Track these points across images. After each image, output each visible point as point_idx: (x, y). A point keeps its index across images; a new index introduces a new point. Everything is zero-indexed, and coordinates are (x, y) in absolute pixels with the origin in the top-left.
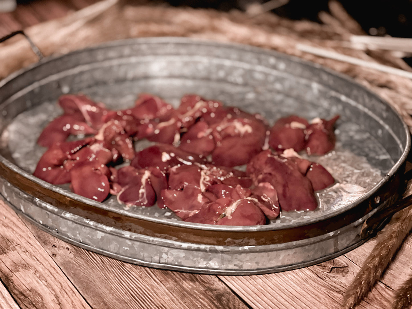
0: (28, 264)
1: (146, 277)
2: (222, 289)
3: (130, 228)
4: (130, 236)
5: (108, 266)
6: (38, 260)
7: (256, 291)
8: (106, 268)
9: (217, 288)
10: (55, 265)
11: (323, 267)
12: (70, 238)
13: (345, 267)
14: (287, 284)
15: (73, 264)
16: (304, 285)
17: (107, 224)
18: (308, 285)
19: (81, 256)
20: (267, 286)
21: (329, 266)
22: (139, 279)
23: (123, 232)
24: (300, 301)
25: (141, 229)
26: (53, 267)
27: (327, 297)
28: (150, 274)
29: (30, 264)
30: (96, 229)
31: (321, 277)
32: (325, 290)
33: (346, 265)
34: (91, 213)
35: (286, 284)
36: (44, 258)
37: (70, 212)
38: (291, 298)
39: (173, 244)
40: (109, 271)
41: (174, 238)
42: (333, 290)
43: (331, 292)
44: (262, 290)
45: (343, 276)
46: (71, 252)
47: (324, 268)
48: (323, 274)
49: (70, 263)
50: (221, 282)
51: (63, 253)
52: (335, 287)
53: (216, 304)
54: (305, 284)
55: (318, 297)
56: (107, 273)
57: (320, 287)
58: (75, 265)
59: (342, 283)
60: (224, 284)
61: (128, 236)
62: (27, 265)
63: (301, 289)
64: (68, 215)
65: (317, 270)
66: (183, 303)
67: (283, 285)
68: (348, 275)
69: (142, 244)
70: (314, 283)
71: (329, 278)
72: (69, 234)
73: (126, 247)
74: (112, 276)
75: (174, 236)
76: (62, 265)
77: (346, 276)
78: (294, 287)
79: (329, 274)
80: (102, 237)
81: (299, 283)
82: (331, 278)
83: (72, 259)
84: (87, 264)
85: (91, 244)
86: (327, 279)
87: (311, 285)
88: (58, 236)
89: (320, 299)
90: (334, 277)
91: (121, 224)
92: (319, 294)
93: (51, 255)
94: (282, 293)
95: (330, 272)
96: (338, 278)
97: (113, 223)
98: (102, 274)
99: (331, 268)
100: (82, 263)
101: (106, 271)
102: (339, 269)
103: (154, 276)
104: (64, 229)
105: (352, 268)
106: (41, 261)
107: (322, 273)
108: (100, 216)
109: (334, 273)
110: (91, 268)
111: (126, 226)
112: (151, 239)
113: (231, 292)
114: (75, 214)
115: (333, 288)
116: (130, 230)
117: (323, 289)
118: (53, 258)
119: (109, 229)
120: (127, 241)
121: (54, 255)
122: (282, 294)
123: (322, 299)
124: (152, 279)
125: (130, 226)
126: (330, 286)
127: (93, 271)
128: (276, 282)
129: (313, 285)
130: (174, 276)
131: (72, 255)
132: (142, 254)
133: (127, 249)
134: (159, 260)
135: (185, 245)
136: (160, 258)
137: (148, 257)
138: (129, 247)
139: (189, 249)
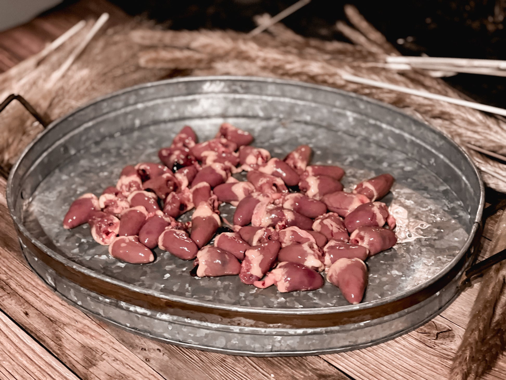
0: (124, 375)
1: (253, 372)
2: (335, 374)
3: (239, 322)
4: (240, 330)
5: (208, 364)
6: (133, 368)
7: (370, 371)
8: (208, 367)
9: (330, 374)
10: (153, 372)
11: (428, 334)
12: (167, 339)
14: (399, 359)
15: (171, 368)
16: (416, 357)
17: (212, 322)
18: (420, 357)
19: (177, 358)
20: (379, 364)
21: (434, 332)
22: (247, 375)
23: (232, 327)
24: (418, 376)
25: (252, 322)
26: (152, 374)
27: (443, 368)
28: (255, 368)
29: (126, 375)
30: (200, 327)
31: (430, 346)
32: (438, 359)
33: (450, 329)
34: (192, 313)
35: (397, 359)
36: (138, 365)
37: (166, 313)
38: (408, 373)
39: (287, 332)
40: (212, 370)
41: (288, 326)
42: (447, 359)
43: (445, 360)
44: (376, 370)
45: (451, 341)
46: (164, 354)
47: (429, 335)
48: (430, 342)
49: (168, 366)
50: (331, 367)
51: (156, 356)
52: (448, 355)
54: (416, 356)
55: (434, 368)
56: (211, 373)
57: (432, 357)
58: (174, 368)
59: (452, 349)
60: (336, 369)
61: (238, 331)
62: (123, 376)
63: (415, 363)
64: (165, 317)
65: (423, 339)
67: (395, 360)
68: (455, 339)
69: (252, 336)
70: (425, 354)
71: (438, 346)
72: (166, 335)
73: (235, 341)
74: (217, 376)
75: (287, 324)
76: (161, 370)
77: (454, 341)
78: (407, 361)
79: (436, 341)
80: (206, 334)
81: (410, 356)
82: (440, 345)
83: (167, 361)
84: (186, 365)
85: (193, 342)
86: (437, 347)
87: (423, 356)
88: (152, 338)
89: (437, 370)
90: (442, 344)
91: (229, 320)
92: (434, 365)
93: (144, 360)
94: (397, 370)
95: (436, 339)
96: (447, 344)
97: (220, 320)
98: (207, 375)
99: (436, 334)
100: (181, 365)
101: (209, 371)
102: (444, 333)
103: (261, 370)
104: (160, 331)
105: (457, 331)
106: (136, 369)
107: (429, 341)
108: (203, 314)
109: (441, 340)
110: (192, 370)
111: (234, 322)
112: (263, 330)
113: (345, 376)
114: (171, 314)
115: (445, 356)
116: (239, 324)
117: (436, 358)
118: (148, 363)
119: (215, 326)
120: (236, 335)
121: (147, 360)
122: (398, 371)
124: (260, 373)
125: (239, 320)
126: (442, 354)
127: (195, 373)
128: (387, 359)
129: (425, 356)
130: (282, 367)
131: (166, 358)
132: (252, 346)
133: (236, 343)
134: (272, 349)
135: (300, 331)
136: (272, 347)
137: (259, 348)
138: (238, 341)
139: (305, 334)
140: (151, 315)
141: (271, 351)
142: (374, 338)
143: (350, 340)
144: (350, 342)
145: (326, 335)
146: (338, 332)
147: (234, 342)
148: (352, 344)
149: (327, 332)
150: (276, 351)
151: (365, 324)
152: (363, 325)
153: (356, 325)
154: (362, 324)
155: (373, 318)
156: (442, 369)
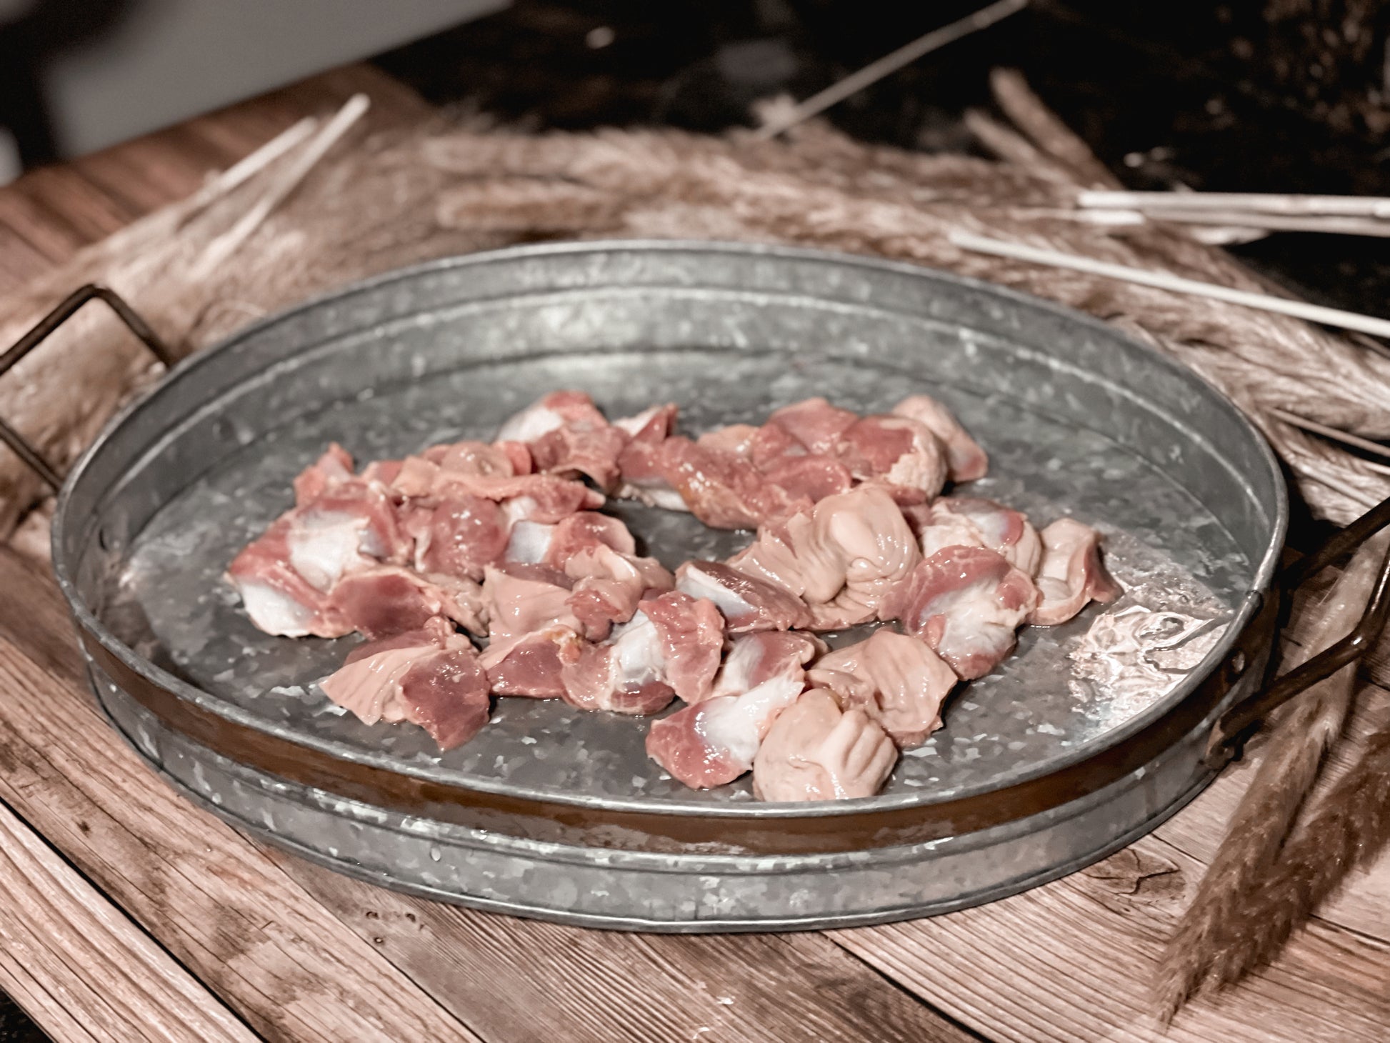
0: (315, 975)
1: (647, 971)
2: (859, 978)
3: (608, 838)
4: (611, 859)
5: (535, 953)
6: (339, 961)
7: (952, 970)
8: (532, 960)
9: (845, 977)
10: (389, 970)
11: (1116, 881)
12: (430, 886)
13: (1171, 871)
14: (1031, 941)
15: (437, 960)
16: (1076, 936)
17: (541, 837)
18: (1085, 937)
19: (453, 935)
20: (978, 953)
21: (1131, 876)
22: (630, 978)
23: (589, 853)
24: (1075, 983)
25: (641, 837)
26: (386, 976)
27: (1142, 961)
28: (655, 962)
29: (321, 976)
30: (510, 853)
31: (1116, 909)
32: (1133, 942)
33: (1175, 868)
34: (488, 814)
35: (1026, 942)
36: (353, 951)
37: (424, 818)
38: (1049, 976)
39: (733, 866)
40: (543, 966)
41: (735, 849)
42: (1155, 940)
43: (1151, 944)
44: (966, 966)
45: (1173, 898)
46: (422, 926)
47: (1117, 884)
48: (1118, 901)
49: (429, 957)
50: (852, 959)
51: (402, 931)
52: (1160, 932)
53: (855, 1020)
54: (1077, 933)
55: (1120, 964)
56: (537, 972)
57: (1118, 936)
58: (446, 961)
59: (1172, 917)
60: (862, 965)
61: (605, 861)
62: (313, 979)
63: (1071, 950)
64: (421, 826)
65: (1100, 891)
66: (765, 1031)
67: (1020, 945)
68: (1184, 893)
69: (644, 876)
70: (1101, 928)
71: (1138, 909)
72: (426, 876)
73: (601, 889)
74: (554, 979)
75: (734, 843)
76: (410, 966)
77: (1180, 897)
78: (1050, 945)
79: (1134, 898)
80: (526, 871)
81: (1060, 933)
82: (1143, 908)
83: (430, 944)
84: (477, 954)
85: (497, 895)
86: (1133, 912)
87: (1094, 935)
88: (392, 884)
89: (1127, 968)
90: (1148, 904)
91: (580, 832)
92: (1121, 955)
93: (371, 941)
94: (1023, 968)
95: (1135, 892)
96: (1161, 905)
97: (558, 831)
98: (526, 977)
99: (1135, 880)
100: (462, 953)
101: (534, 968)
102: (1157, 879)
103: (667, 967)
104: (411, 865)
105: (1191, 874)
106: (347, 962)
107: (1116, 898)
108: (518, 818)
109: (1148, 894)
110: (491, 965)
111: (595, 837)
112: (671, 859)
113: (885, 982)
114: (438, 819)
115: (1152, 933)
116: (607, 845)
117: (1127, 940)
118: (379, 948)
119: (546, 849)
120: (603, 873)
121: (378, 941)
122: (1023, 970)
123: (1133, 968)
124: (664, 974)
125: (608, 834)
126: (1144, 930)
127: (499, 972)
128: (1000, 940)
129: (1100, 933)
130: (723, 959)
131: (427, 934)
132: (646, 903)
133: (603, 896)
134: (696, 911)
135: (767, 863)
136: (697, 907)
137: (663, 908)
138: (607, 889)
139: (779, 872)
140: (387, 822)
141: (696, 919)
142: (968, 886)
143: (902, 891)
144: (901, 895)
145: (835, 875)
146: (867, 866)
147: (599, 894)
148: (906, 901)
149: (837, 868)
150: (707, 919)
151: (937, 846)
152: (933, 848)
153: (915, 850)
154: (930, 846)
155: (959, 831)
156: (1140, 965)
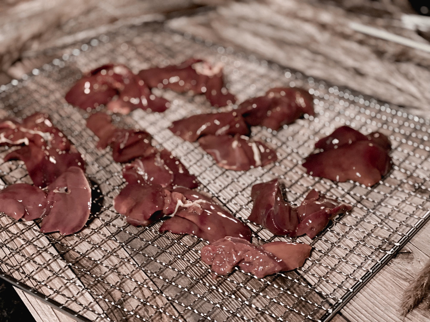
13: (409, 252)
27: (394, 285)
32: (391, 276)
33: (411, 251)
42: (400, 278)
43: (398, 279)
45: (409, 263)
52: (402, 275)
55: (385, 284)
59: (407, 270)
68: (413, 261)
77: (411, 263)
82: (396, 264)
86: (392, 265)
89: (387, 286)
90: (399, 263)
92: (385, 281)
96: (404, 265)
102: (404, 254)
105: (416, 255)
109: (399, 259)
115: (399, 275)
117: (389, 275)
123: (389, 287)
126: (396, 273)
156: (392, 286)
